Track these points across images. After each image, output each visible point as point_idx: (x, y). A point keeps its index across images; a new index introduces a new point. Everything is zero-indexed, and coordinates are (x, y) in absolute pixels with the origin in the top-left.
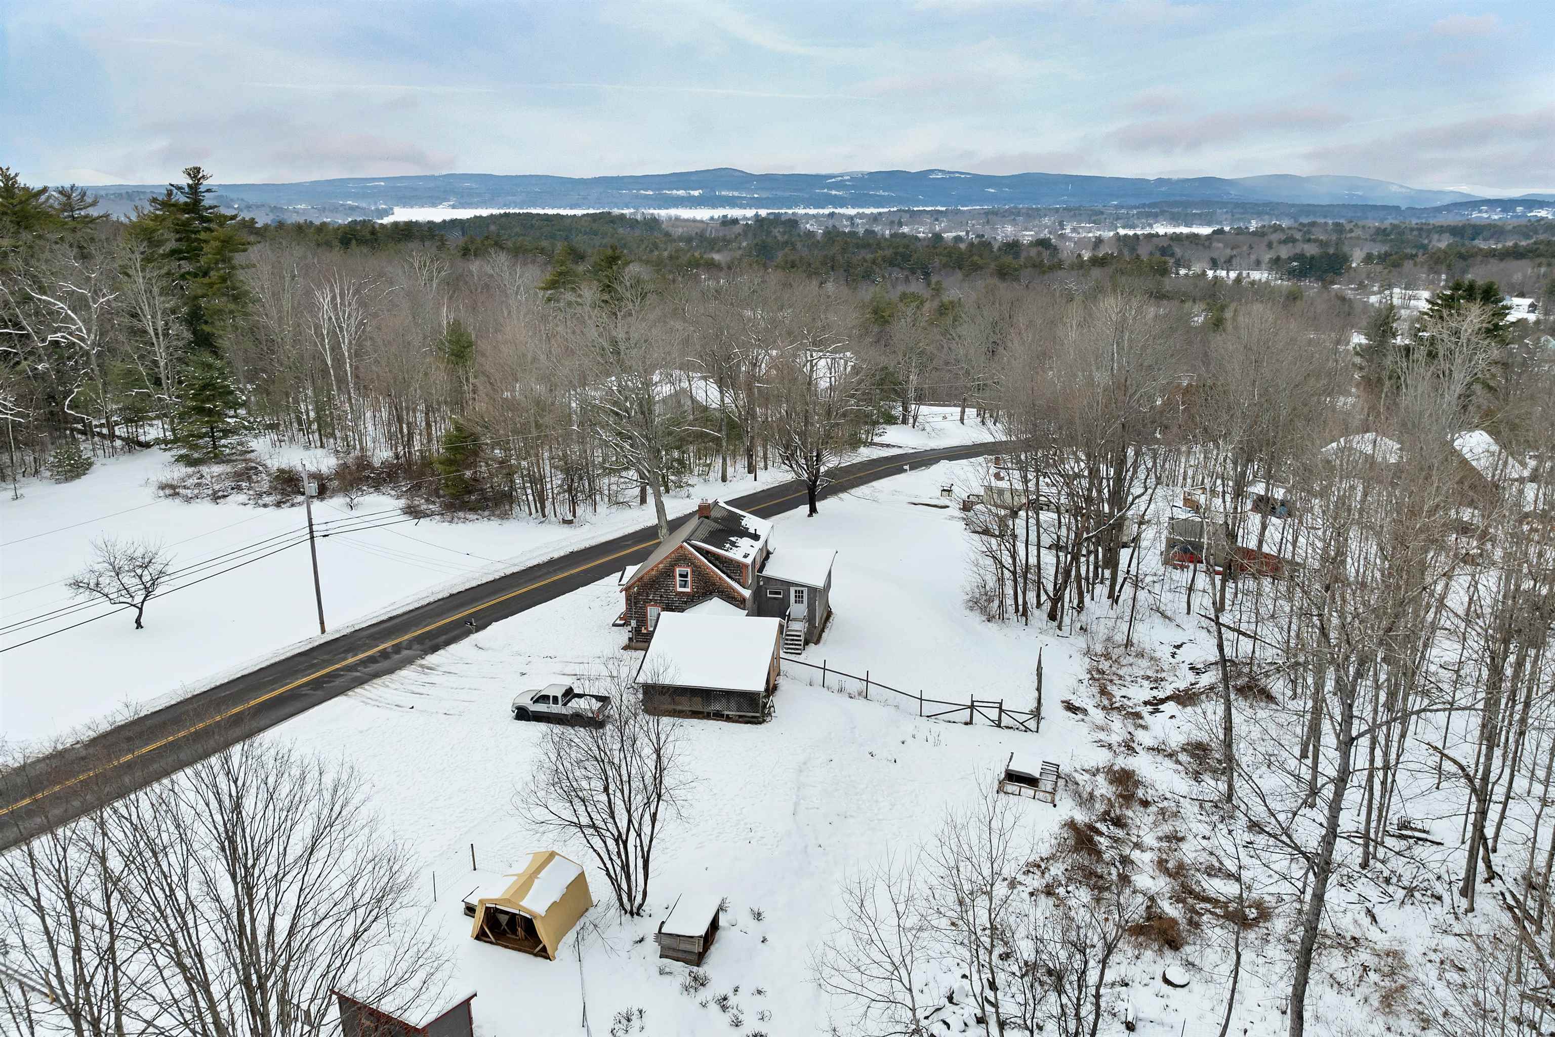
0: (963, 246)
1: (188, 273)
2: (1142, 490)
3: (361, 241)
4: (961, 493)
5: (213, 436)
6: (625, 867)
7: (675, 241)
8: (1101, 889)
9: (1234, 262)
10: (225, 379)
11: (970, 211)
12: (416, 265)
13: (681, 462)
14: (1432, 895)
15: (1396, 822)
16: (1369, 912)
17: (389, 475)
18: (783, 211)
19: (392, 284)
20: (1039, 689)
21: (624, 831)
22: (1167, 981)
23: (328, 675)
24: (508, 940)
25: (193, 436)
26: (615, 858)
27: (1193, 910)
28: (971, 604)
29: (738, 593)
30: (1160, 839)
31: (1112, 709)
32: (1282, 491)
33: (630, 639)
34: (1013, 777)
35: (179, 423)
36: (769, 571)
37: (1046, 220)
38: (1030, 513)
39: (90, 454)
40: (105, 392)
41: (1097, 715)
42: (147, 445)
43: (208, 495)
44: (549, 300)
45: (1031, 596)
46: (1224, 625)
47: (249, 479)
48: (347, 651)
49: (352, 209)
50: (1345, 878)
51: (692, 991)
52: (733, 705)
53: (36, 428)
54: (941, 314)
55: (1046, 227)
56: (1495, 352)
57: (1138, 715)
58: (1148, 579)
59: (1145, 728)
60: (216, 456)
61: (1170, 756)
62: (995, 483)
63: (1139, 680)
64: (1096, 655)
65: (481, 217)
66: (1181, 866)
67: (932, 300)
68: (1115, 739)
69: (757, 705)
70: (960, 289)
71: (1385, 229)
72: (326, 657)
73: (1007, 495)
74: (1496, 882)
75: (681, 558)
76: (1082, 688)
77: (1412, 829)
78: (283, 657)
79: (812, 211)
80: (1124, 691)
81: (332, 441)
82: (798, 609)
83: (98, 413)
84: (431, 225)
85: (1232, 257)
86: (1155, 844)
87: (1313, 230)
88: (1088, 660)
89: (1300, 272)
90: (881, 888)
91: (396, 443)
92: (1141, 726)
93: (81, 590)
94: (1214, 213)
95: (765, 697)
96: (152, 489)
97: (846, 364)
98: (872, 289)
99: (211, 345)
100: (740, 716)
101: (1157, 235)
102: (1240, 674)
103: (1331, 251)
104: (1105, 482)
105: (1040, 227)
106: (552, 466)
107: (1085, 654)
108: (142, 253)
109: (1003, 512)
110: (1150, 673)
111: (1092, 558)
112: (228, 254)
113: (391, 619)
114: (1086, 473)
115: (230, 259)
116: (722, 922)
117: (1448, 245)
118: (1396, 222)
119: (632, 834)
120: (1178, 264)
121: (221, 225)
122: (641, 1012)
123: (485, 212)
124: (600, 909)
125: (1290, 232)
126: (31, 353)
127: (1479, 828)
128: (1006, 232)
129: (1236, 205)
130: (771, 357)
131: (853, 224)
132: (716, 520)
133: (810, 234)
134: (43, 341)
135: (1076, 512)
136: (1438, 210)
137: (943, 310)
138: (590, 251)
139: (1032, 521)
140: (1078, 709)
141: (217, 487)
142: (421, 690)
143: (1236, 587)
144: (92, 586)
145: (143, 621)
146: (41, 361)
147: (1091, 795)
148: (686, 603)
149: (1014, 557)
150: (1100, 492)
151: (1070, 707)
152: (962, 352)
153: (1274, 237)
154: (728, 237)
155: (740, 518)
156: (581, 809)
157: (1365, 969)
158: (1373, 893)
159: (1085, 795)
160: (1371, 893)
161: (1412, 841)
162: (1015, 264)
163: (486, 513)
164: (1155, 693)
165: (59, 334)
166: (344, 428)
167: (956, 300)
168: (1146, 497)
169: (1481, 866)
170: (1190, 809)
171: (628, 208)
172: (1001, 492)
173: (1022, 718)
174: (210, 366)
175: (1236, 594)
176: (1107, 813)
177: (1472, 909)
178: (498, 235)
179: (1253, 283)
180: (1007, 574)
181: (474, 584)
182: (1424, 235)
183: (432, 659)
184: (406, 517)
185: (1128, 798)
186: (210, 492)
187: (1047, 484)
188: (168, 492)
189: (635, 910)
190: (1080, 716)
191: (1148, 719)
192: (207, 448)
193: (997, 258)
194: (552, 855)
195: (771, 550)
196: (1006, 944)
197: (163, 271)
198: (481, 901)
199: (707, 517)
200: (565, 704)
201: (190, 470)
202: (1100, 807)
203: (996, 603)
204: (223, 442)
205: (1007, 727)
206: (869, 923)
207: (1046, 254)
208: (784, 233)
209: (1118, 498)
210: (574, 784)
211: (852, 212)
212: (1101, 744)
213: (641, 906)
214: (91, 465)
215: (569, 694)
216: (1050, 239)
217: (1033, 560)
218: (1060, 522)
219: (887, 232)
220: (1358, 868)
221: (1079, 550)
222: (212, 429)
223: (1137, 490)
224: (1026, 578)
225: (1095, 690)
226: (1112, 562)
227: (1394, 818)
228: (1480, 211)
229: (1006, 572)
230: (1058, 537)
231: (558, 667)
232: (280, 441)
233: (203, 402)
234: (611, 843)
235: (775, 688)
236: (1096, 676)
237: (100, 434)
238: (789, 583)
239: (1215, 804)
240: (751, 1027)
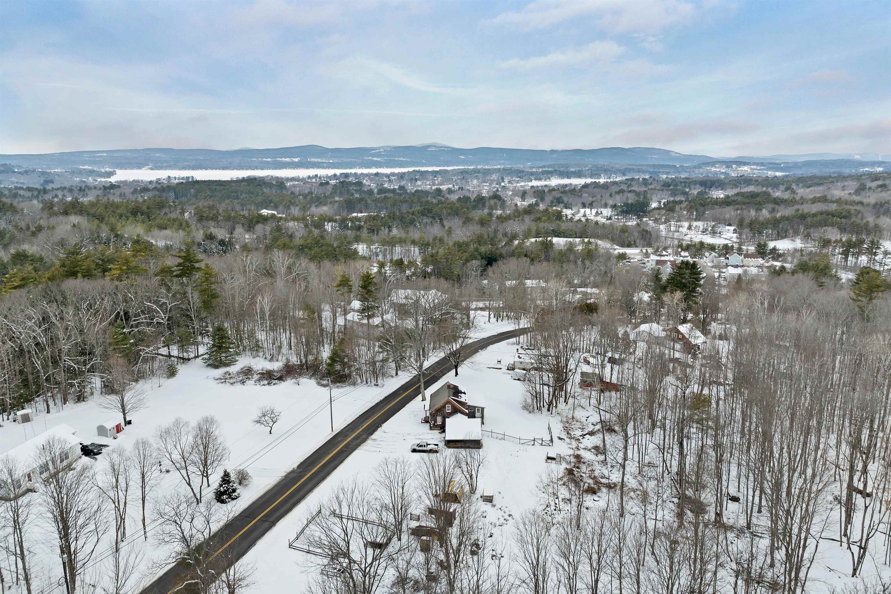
8: (577, 483)
9: (594, 204)
11: (452, 170)
18: (349, 171)
20: (550, 434)
22: (594, 500)
27: (599, 486)
28: (523, 408)
29: (465, 411)
30: (589, 471)
31: (571, 438)
33: (431, 427)
34: (549, 458)
38: (536, 372)
41: (568, 440)
42: (188, 360)
45: (542, 404)
46: (601, 409)
47: (248, 373)
48: (346, 436)
49: (90, 170)
51: (493, 507)
55: (495, 180)
57: (579, 440)
59: (581, 443)
61: (589, 450)
62: (518, 360)
63: (578, 429)
64: (564, 422)
66: (595, 477)
68: (574, 447)
69: (478, 443)
71: (668, 182)
72: (341, 439)
74: (670, 474)
75: (448, 402)
76: (562, 433)
77: (651, 464)
79: (365, 171)
80: (574, 433)
82: (478, 415)
85: (592, 202)
87: (632, 183)
88: (562, 424)
89: (627, 210)
94: (581, 171)
95: (480, 441)
98: (416, 232)
100: (475, 447)
102: (606, 425)
103: (641, 198)
105: (491, 181)
107: (561, 422)
110: (580, 427)
117: (698, 193)
118: (673, 177)
120: (566, 207)
125: (621, 185)
128: (474, 185)
129: (593, 165)
131: (390, 181)
132: (452, 389)
136: (695, 167)
139: (537, 375)
140: (562, 439)
142: (378, 447)
143: (604, 395)
147: (570, 462)
148: (451, 415)
151: (560, 439)
153: (613, 189)
158: (641, 479)
159: (568, 462)
161: (651, 467)
163: (347, 384)
164: (583, 433)
170: (595, 463)
172: (521, 363)
173: (548, 442)
174: (222, 330)
175: (604, 398)
176: (575, 466)
177: (663, 481)
182: (688, 185)
183: (373, 437)
184: (320, 386)
185: (579, 462)
188: (220, 381)
189: (473, 492)
190: (563, 441)
191: (582, 440)
199: (450, 388)
200: (426, 447)
202: (573, 464)
203: (532, 407)
205: (545, 445)
211: (387, 171)
212: (570, 448)
213: (475, 491)
215: (425, 444)
216: (498, 191)
219: (412, 188)
224: (540, 399)
225: (566, 433)
229: (534, 397)
235: (481, 438)
236: (565, 429)
238: (476, 407)
239: (602, 462)
240: (508, 513)
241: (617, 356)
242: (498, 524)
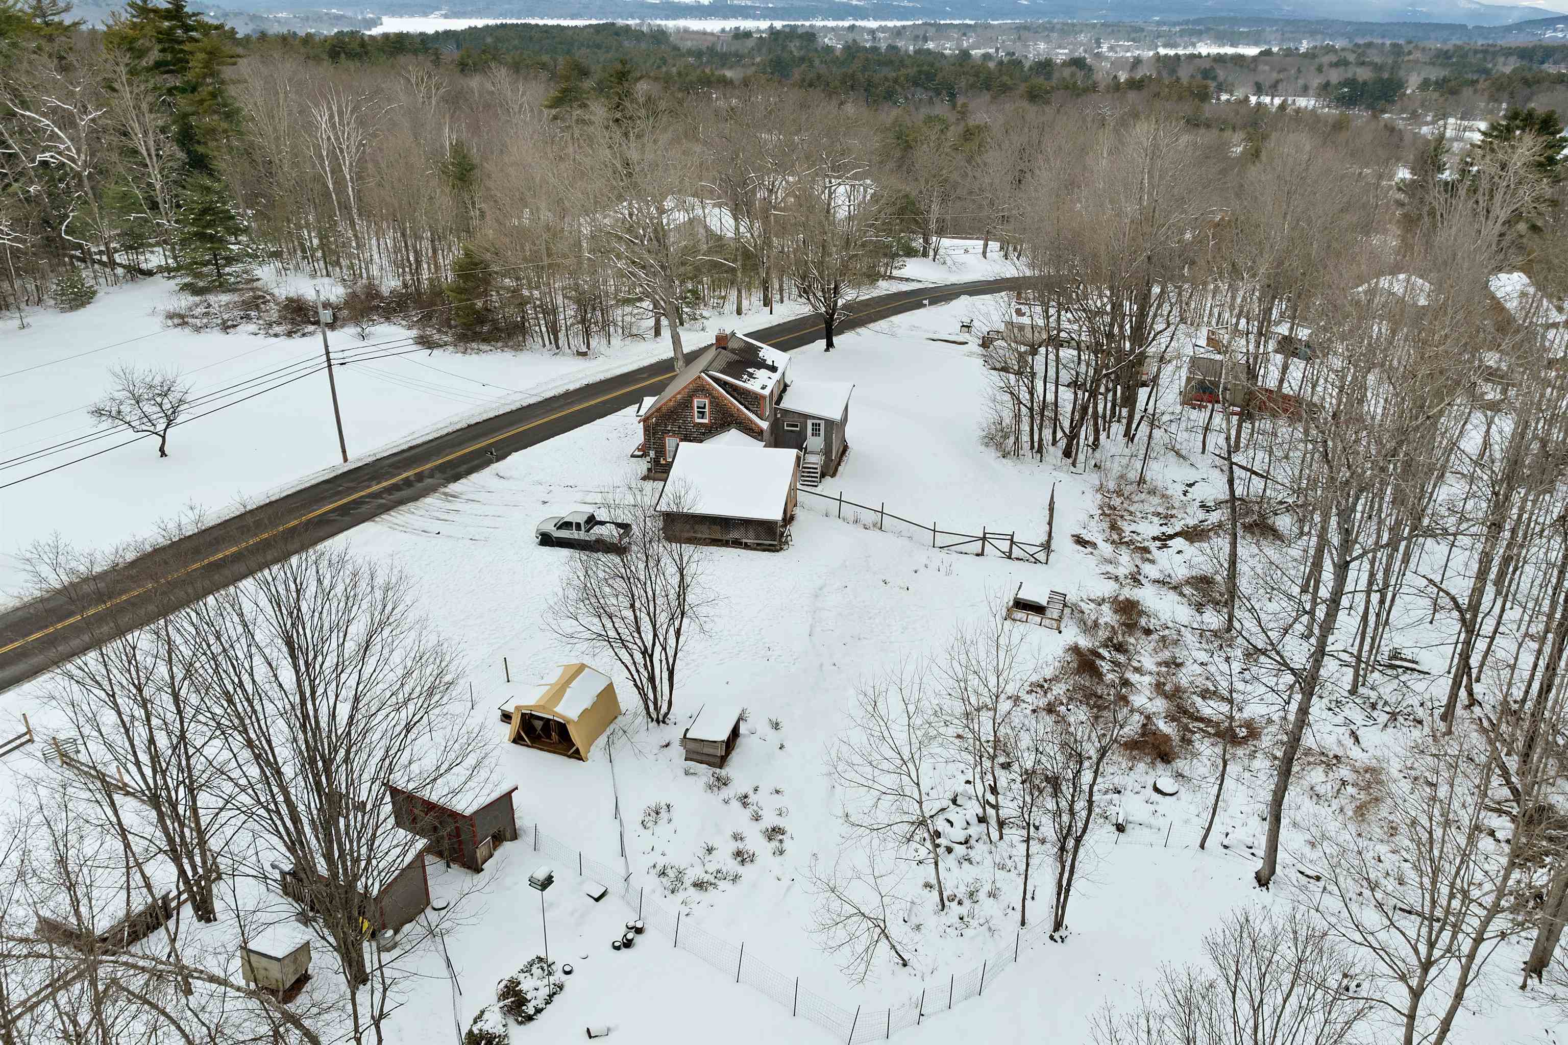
0: (991, 65)
1: (176, 88)
2: (1164, 326)
3: (351, 55)
4: (981, 327)
5: (216, 264)
6: (652, 679)
7: (684, 56)
8: (1100, 708)
9: (1280, 87)
10: (224, 204)
11: (1000, 25)
12: (413, 81)
13: (694, 292)
14: (1415, 720)
15: (1387, 653)
16: (1353, 733)
17: (398, 305)
18: (799, 23)
19: (389, 100)
20: (1050, 524)
21: (649, 645)
22: (1157, 790)
23: (354, 501)
24: (544, 743)
25: (196, 263)
26: (642, 670)
27: (1186, 728)
28: (986, 440)
29: (756, 424)
30: (1159, 664)
31: (1121, 543)
32: (1307, 332)
33: (649, 470)
34: (1021, 605)
35: (181, 250)
36: (786, 404)
37: (1082, 37)
38: (1050, 349)
39: (92, 282)
40: (102, 218)
41: (1106, 549)
42: (149, 273)
43: (218, 325)
44: (555, 118)
45: (1047, 434)
46: (1236, 464)
47: (257, 307)
48: (372, 479)
49: (338, 18)
50: (1334, 703)
51: (715, 789)
52: (751, 533)
53: (34, 254)
54: (966, 140)
55: (1081, 44)
56: (1545, 187)
57: (1146, 550)
58: (1166, 418)
59: (1152, 562)
60: (221, 285)
61: (1175, 588)
62: (1015, 318)
63: (1149, 516)
64: (1108, 492)
65: (476, 27)
66: (1178, 689)
67: (958, 124)
68: (1122, 571)
69: (775, 533)
70: (987, 112)
71: (1447, 51)
72: (351, 485)
73: (1028, 333)
74: (1476, 709)
75: (699, 389)
76: (1093, 523)
77: (1402, 659)
78: (308, 485)
79: (831, 24)
80: (1134, 527)
81: (338, 269)
82: (815, 443)
83: (95, 239)
84: (423, 38)
85: (1277, 82)
86: (1155, 669)
87: (1368, 51)
88: (1100, 496)
89: (1350, 99)
90: (893, 690)
91: (404, 271)
92: (1148, 560)
93: (104, 418)
94: (1264, 30)
95: (782, 526)
96: (159, 319)
97: (865, 191)
98: (895, 112)
99: (206, 167)
100: (758, 544)
101: (1199, 56)
102: (1249, 512)
103: (1386, 76)
104: (1127, 319)
105: (1075, 45)
106: (565, 297)
107: (1097, 491)
108: (127, 65)
109: (1023, 349)
110: (1160, 510)
111: (1110, 396)
112: (216, 67)
113: (411, 448)
114: (1108, 308)
115: (219, 73)
116: (743, 729)
117: (1514, 70)
118: (1459, 43)
119: (658, 648)
120: (1220, 89)
121: (206, 34)
122: (668, 806)
123: (480, 23)
124: (629, 717)
125: (1343, 54)
126: (21, 174)
127: (1465, 657)
128: (1038, 49)
129: (1288, 22)
130: (787, 182)
131: (874, 38)
132: (733, 351)
133: (829, 49)
134: (33, 161)
135: (1096, 349)
136: (1508, 29)
137: (968, 135)
138: (593, 68)
139: (1052, 356)
140: (1087, 542)
141: (226, 317)
142: (446, 517)
143: (1253, 426)
144: (114, 413)
145: (167, 449)
146: (32, 183)
147: (1096, 624)
148: (704, 434)
149: (1031, 394)
150: (1121, 327)
151: (1080, 541)
152: (987, 180)
153: (1326, 59)
154: (740, 52)
155: (757, 349)
156: (609, 625)
157: (1344, 783)
158: (1357, 715)
159: (1090, 623)
160: (1356, 717)
161: (1400, 670)
162: (1047, 85)
163: (500, 344)
164: (1164, 529)
165: (47, 154)
166: (350, 256)
167: (983, 124)
168: (1168, 333)
169: (1463, 693)
170: (1189, 638)
171: (633, 18)
172: (1021, 328)
173: (1032, 550)
174: (208, 189)
175: (1252, 434)
176: (1110, 639)
177: (1449, 732)
178: (496, 48)
179: (1298, 111)
180: (1024, 410)
181: (492, 415)
182: (1489, 58)
183: (454, 487)
184: (419, 347)
185: (1131, 626)
186: (219, 321)
187: (1069, 321)
188: (176, 321)
189: (661, 718)
190: (1089, 549)
191: (1156, 553)
192: (211, 275)
193: (1026, 79)
194: (582, 667)
195: (788, 382)
196: (1008, 755)
197: (150, 85)
198: (517, 708)
199: (725, 348)
200: (588, 531)
201: (197, 299)
202: (1103, 634)
203: (1012, 439)
204: (227, 270)
205: (1018, 559)
206: (882, 723)
207: (1080, 75)
208: (801, 48)
209: (1140, 335)
210: (602, 601)
211: (873, 24)
212: (1108, 576)
213: (666, 714)
214: (94, 293)
215: (592, 521)
216: (1085, 58)
217: (1050, 397)
218: (1079, 358)
219: (911, 48)
220: (1347, 694)
221: (1098, 386)
222: (215, 256)
223: (1159, 327)
224: (1042, 415)
225: (1106, 525)
226: (1130, 400)
227: (1385, 650)
228: (1555, 30)
229: (1023, 408)
230: (1078, 374)
231: (579, 496)
232: (285, 269)
233: (205, 227)
234: (638, 657)
235: (792, 518)
236: (1108, 512)
237: (100, 262)
238: (807, 417)
239: (1215, 634)
240: (770, 820)
241: (1303, 333)
242: (691, 876)
